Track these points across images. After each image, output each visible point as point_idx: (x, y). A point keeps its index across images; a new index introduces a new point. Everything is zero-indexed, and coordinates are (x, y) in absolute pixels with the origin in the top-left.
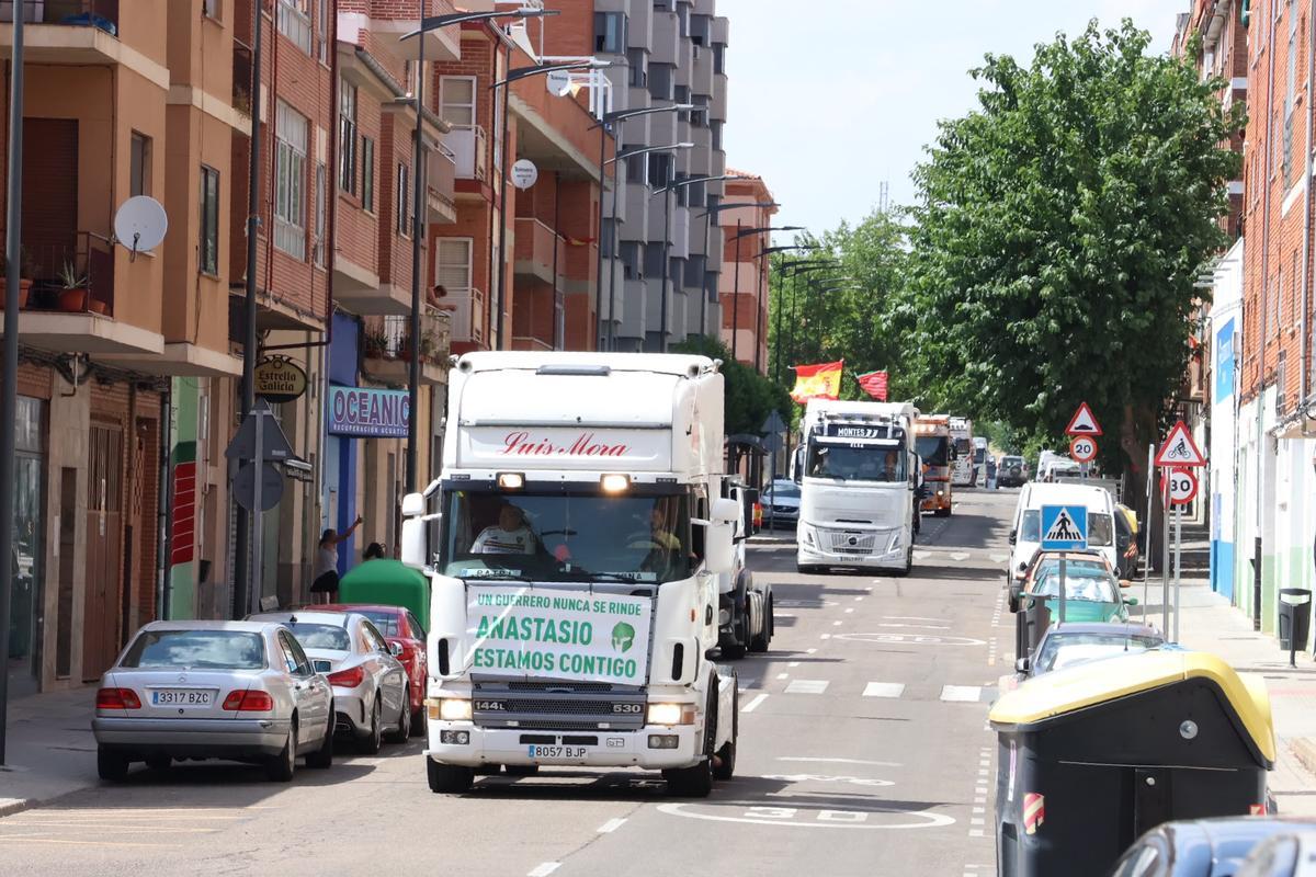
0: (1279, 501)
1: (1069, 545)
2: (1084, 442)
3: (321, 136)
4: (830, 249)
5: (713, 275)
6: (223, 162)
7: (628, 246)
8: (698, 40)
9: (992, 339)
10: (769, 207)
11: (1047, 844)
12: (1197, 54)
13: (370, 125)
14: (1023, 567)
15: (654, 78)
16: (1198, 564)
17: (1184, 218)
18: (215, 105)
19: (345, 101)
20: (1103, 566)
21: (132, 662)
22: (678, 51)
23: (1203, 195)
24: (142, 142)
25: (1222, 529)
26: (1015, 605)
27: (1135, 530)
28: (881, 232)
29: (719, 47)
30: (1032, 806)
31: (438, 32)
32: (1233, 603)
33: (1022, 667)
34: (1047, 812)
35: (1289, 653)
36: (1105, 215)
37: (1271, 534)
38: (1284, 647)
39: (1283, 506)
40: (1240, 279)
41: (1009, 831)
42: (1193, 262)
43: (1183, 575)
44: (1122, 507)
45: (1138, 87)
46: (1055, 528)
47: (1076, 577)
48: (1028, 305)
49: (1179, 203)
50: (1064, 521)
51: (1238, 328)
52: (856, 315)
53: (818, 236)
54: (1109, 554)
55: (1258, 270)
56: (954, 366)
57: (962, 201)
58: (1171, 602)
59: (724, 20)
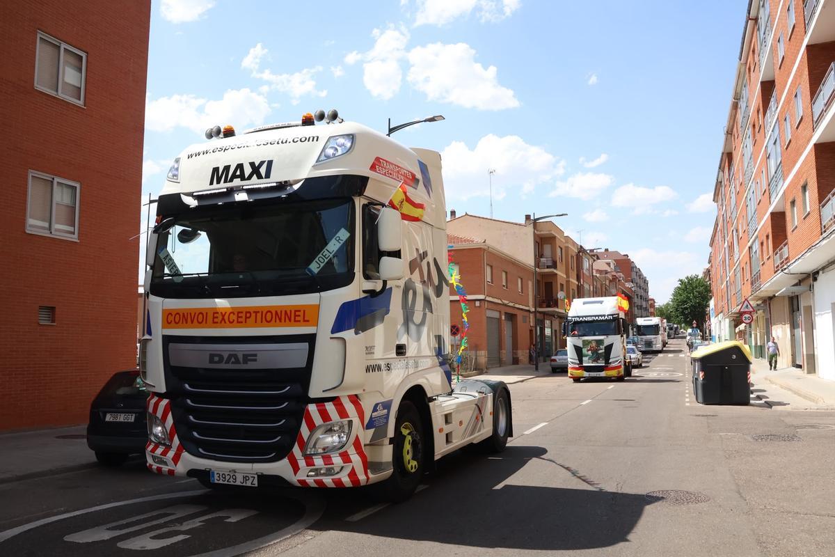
3: (592, 287)
6: (576, 289)
7: (637, 306)
9: (683, 313)
10: (655, 302)
12: (705, 277)
13: (599, 286)
15: (639, 286)
18: (574, 281)
19: (595, 283)
21: (556, 355)
24: (562, 285)
25: (713, 334)
28: (668, 304)
30: (701, 374)
34: (705, 375)
36: (695, 297)
41: (697, 378)
45: (698, 282)
48: (686, 309)
51: (714, 308)
56: (678, 317)
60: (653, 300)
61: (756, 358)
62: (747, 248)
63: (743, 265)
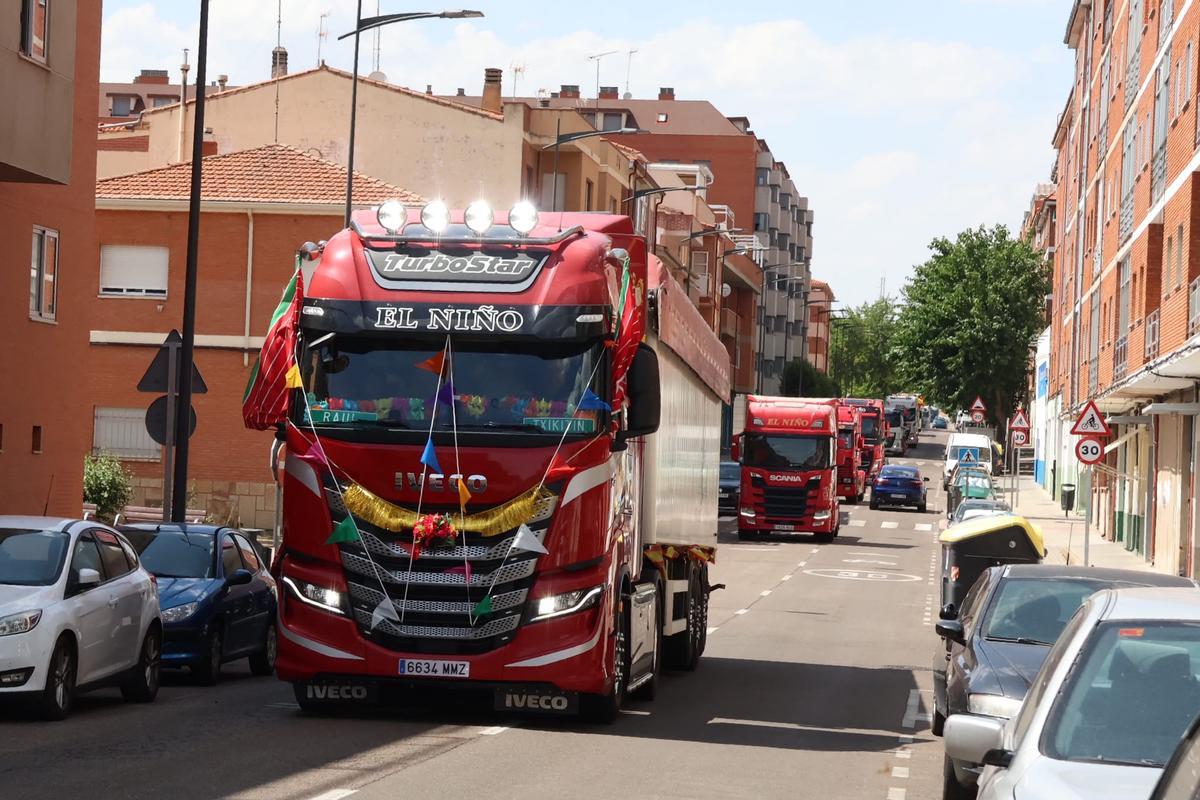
0: (1064, 444)
1: (970, 465)
2: (978, 414)
4: (859, 315)
5: (805, 329)
7: (768, 319)
8: (800, 222)
10: (830, 298)
11: (959, 585)
12: (1033, 233)
14: (950, 471)
15: (780, 241)
16: (1030, 469)
17: (1027, 313)
20: (985, 472)
22: (790, 227)
23: (1035, 302)
25: (1040, 455)
26: (946, 488)
27: (1001, 453)
28: (883, 308)
29: (809, 224)
30: (954, 571)
31: (697, 238)
32: (1044, 488)
33: (950, 516)
34: (960, 574)
35: (1065, 512)
36: (987, 309)
37: (1060, 458)
38: (1063, 509)
39: (1065, 447)
40: (1049, 345)
41: (946, 580)
42: (1029, 334)
43: (1021, 474)
44: (995, 443)
45: (1005, 252)
46: (964, 458)
47: (973, 477)
49: (1023, 307)
50: (968, 455)
51: (1048, 366)
52: (871, 346)
53: (854, 309)
54: (988, 466)
55: (1056, 342)
57: (924, 302)
58: (1015, 487)
59: (812, 211)
60: (825, 289)
61: (1128, 549)
62: (1113, 264)
63: (1106, 299)
